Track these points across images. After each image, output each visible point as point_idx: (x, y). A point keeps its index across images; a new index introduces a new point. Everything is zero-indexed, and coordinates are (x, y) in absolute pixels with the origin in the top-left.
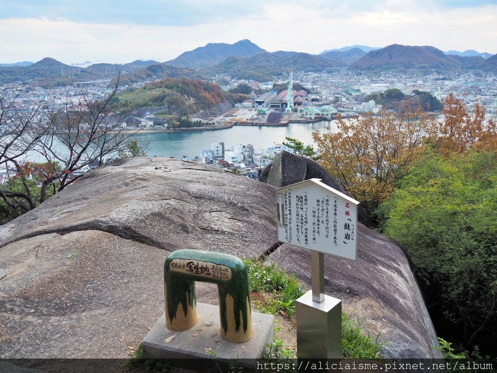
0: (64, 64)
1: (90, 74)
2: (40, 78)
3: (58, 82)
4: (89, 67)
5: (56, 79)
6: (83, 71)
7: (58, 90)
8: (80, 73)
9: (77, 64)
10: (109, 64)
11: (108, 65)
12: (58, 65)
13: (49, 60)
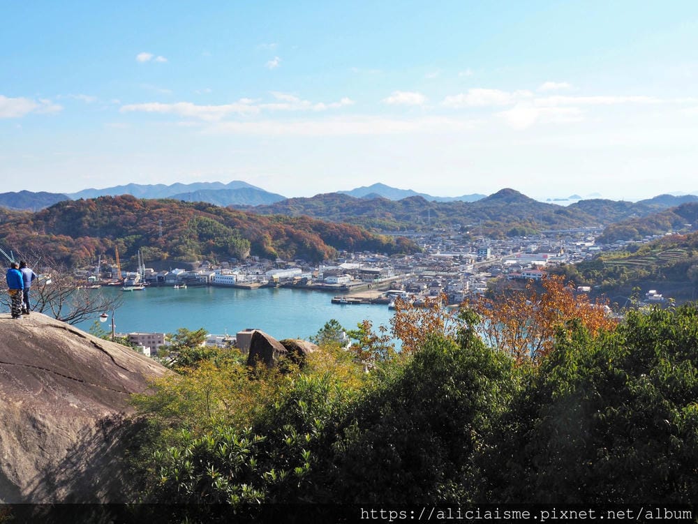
0: (531, 200)
1: (572, 217)
2: (489, 222)
3: (515, 229)
4: (574, 205)
5: (513, 223)
6: (561, 211)
7: (511, 242)
8: (554, 216)
9: (556, 200)
10: (609, 201)
11: (606, 202)
12: (522, 201)
13: (509, 193)
